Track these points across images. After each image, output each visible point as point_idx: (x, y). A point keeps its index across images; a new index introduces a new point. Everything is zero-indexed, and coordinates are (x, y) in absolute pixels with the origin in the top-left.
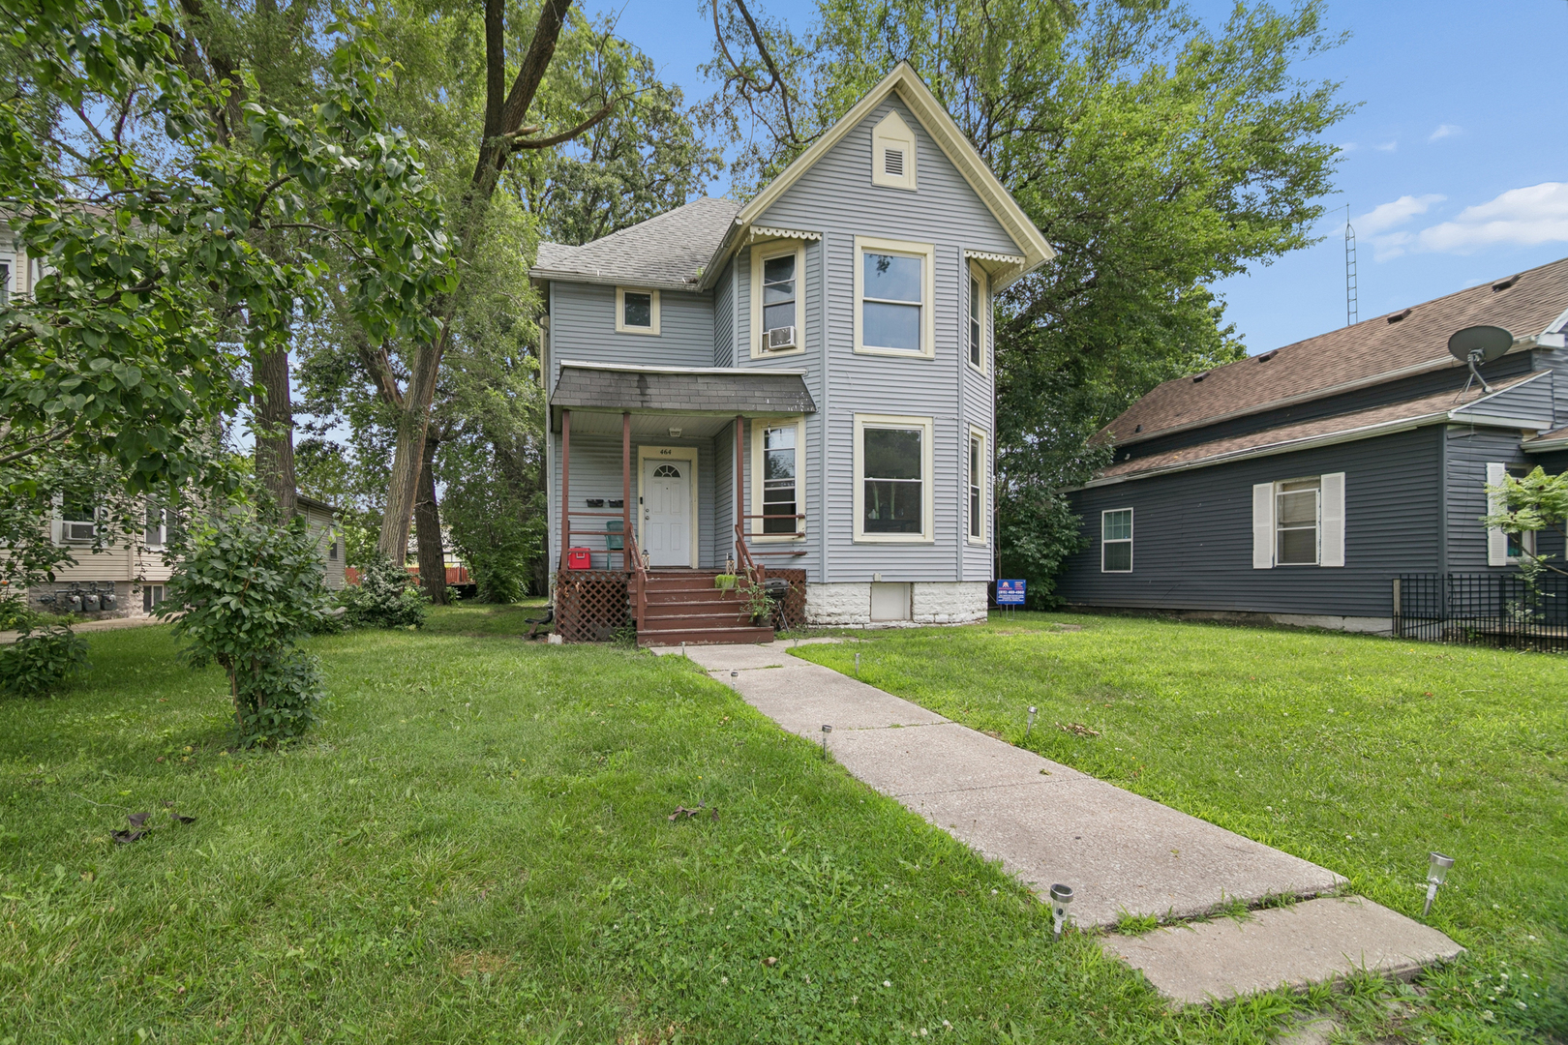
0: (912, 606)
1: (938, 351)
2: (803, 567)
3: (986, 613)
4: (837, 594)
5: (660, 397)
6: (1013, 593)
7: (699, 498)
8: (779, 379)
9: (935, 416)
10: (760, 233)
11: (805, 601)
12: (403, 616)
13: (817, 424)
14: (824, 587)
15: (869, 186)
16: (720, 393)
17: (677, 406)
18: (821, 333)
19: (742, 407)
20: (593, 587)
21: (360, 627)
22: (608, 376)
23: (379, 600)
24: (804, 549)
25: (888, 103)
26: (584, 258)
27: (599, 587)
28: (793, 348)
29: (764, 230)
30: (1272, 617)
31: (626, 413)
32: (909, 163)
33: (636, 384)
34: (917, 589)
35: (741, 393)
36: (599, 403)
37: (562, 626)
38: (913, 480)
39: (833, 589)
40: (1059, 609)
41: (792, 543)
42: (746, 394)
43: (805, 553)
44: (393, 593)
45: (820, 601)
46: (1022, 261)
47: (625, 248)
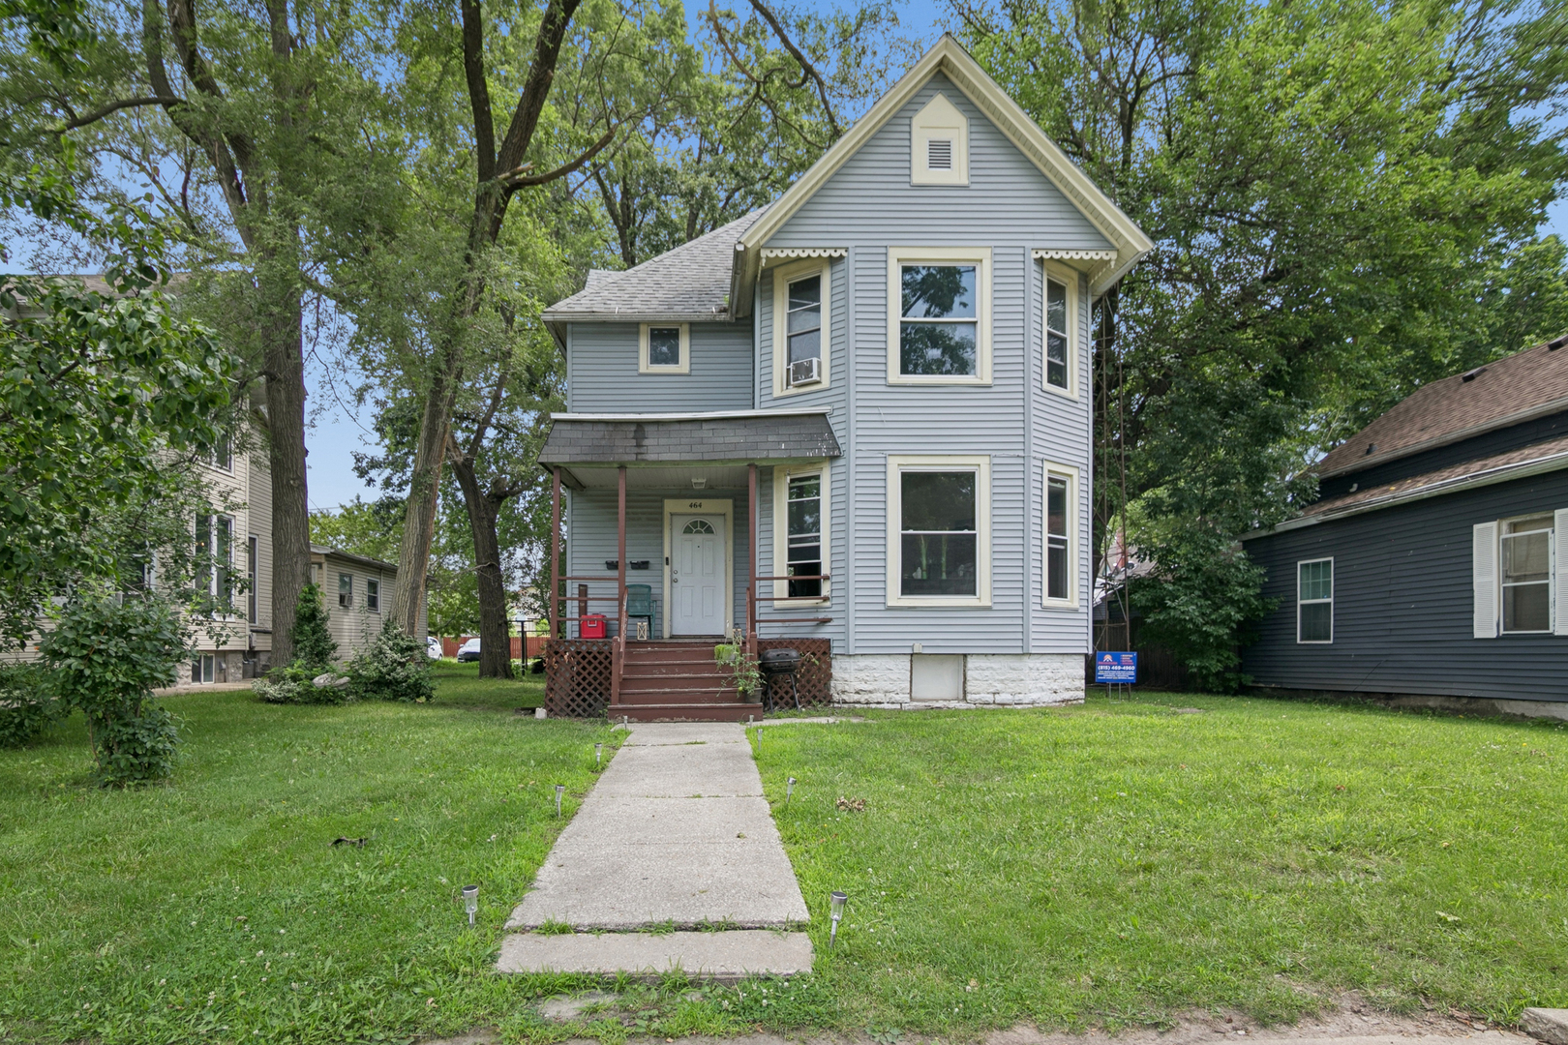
0: (965, 682)
1: (998, 375)
2: (827, 636)
3: (1082, 694)
4: (866, 668)
5: (659, 449)
6: (1120, 668)
7: (735, 557)
8: (799, 420)
9: (993, 453)
10: (772, 255)
11: (830, 676)
12: (408, 687)
13: (842, 469)
14: (852, 659)
15: (907, 186)
16: (727, 440)
17: (676, 457)
18: (846, 364)
19: (751, 455)
20: (584, 658)
21: (363, 698)
22: (601, 427)
23: (384, 670)
24: (829, 616)
25: (933, 86)
26: (606, 293)
27: (590, 657)
28: (818, 382)
29: (777, 252)
30: (1498, 704)
31: (622, 467)
32: (960, 154)
33: (632, 435)
34: (972, 663)
35: (751, 439)
36: (589, 458)
37: (551, 700)
38: (966, 532)
39: (863, 662)
40: (1244, 691)
41: (816, 609)
42: (757, 439)
43: (830, 620)
44: (400, 663)
45: (846, 676)
46: (1113, 255)
47: (658, 277)
